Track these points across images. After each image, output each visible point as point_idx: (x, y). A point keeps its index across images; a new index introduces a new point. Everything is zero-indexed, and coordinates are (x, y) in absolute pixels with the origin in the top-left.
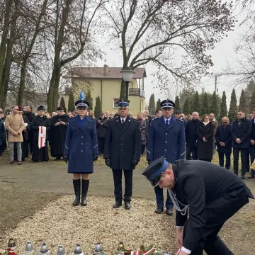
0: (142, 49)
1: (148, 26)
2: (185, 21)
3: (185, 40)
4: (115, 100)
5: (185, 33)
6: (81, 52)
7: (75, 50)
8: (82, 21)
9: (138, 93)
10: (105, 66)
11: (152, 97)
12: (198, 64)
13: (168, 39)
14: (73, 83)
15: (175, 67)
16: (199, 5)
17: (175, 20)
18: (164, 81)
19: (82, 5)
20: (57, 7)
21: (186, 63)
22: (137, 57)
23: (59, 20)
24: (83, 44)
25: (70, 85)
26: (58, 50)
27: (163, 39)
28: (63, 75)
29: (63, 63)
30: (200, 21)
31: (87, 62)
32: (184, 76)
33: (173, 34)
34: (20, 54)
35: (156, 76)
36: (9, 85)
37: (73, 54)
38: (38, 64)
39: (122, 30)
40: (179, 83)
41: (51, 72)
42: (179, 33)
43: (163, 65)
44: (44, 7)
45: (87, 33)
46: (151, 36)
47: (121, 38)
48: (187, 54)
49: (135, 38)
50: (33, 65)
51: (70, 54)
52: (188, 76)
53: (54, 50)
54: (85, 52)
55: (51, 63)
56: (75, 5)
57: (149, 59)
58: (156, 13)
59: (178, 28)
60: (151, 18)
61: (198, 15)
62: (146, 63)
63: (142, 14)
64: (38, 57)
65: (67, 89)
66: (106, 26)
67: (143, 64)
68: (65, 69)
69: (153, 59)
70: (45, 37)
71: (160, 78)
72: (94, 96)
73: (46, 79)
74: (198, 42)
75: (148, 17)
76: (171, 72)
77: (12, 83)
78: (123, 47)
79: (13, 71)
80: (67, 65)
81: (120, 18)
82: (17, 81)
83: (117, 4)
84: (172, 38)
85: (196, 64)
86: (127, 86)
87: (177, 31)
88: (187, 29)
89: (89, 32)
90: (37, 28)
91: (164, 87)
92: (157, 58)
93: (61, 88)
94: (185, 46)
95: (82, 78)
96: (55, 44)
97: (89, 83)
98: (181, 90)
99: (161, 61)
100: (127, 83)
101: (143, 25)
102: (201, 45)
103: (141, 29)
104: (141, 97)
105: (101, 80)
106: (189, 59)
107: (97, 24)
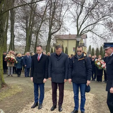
0: (85, 27)
1: (88, 17)
2: (104, 14)
3: (104, 22)
4: (74, 48)
5: (104, 19)
6: (59, 29)
7: (57, 29)
8: (60, 16)
9: (83, 45)
10: (70, 34)
11: (90, 47)
12: (110, 32)
13: (97, 22)
14: (56, 42)
15: (100, 34)
16: (111, 6)
17: (100, 14)
18: (95, 40)
19: (60, 10)
20: (50, 11)
21: (105, 32)
22: (83, 30)
23: (51, 17)
24: (60, 26)
25: (55, 42)
26: (50, 28)
27: (95, 22)
28: (52, 38)
29: (52, 34)
30: (111, 14)
31: (62, 33)
32: (104, 37)
33: (99, 20)
34: (36, 31)
35: (91, 38)
36: (31, 43)
37: (57, 30)
38: (43, 34)
39: (77, 19)
40: (102, 41)
41: (48, 37)
42: (102, 19)
43: (95, 33)
44: (45, 12)
45: (62, 21)
46: (89, 21)
47: (76, 22)
48: (105, 28)
49: (82, 22)
50: (40, 35)
51: (55, 30)
52: (106, 37)
53: (49, 29)
54: (61, 29)
55: (47, 34)
56: (57, 10)
57: (88, 31)
58: (92, 11)
59: (101, 17)
60: (89, 14)
61: (110, 11)
62: (87, 32)
63: (85, 12)
64: (42, 31)
65: (54, 44)
66: (70, 18)
67: (86, 33)
68: (53, 36)
69: (90, 31)
70: (45, 23)
71: (93, 39)
72: (65, 47)
73: (45, 40)
74: (110, 23)
75: (88, 13)
76: (98, 36)
77: (32, 42)
78: (77, 26)
79: (33, 37)
80: (54, 34)
81: (76, 14)
82: (34, 41)
83: (74, 8)
84: (98, 21)
85: (110, 33)
86: (78, 43)
87: (101, 18)
88: (105, 17)
89: (63, 21)
90: (42, 20)
91: (95, 42)
92: (92, 30)
93: (51, 44)
94: (104, 25)
95: (60, 39)
96: (49, 26)
97: (63, 41)
98: (103, 44)
99: (94, 31)
100: (78, 42)
101: (86, 17)
102: (112, 24)
103: (85, 18)
104: (85, 47)
105: (68, 40)
106: (106, 30)
107: (66, 17)
